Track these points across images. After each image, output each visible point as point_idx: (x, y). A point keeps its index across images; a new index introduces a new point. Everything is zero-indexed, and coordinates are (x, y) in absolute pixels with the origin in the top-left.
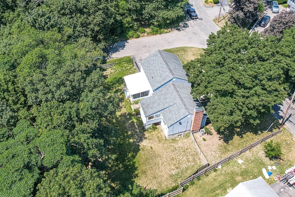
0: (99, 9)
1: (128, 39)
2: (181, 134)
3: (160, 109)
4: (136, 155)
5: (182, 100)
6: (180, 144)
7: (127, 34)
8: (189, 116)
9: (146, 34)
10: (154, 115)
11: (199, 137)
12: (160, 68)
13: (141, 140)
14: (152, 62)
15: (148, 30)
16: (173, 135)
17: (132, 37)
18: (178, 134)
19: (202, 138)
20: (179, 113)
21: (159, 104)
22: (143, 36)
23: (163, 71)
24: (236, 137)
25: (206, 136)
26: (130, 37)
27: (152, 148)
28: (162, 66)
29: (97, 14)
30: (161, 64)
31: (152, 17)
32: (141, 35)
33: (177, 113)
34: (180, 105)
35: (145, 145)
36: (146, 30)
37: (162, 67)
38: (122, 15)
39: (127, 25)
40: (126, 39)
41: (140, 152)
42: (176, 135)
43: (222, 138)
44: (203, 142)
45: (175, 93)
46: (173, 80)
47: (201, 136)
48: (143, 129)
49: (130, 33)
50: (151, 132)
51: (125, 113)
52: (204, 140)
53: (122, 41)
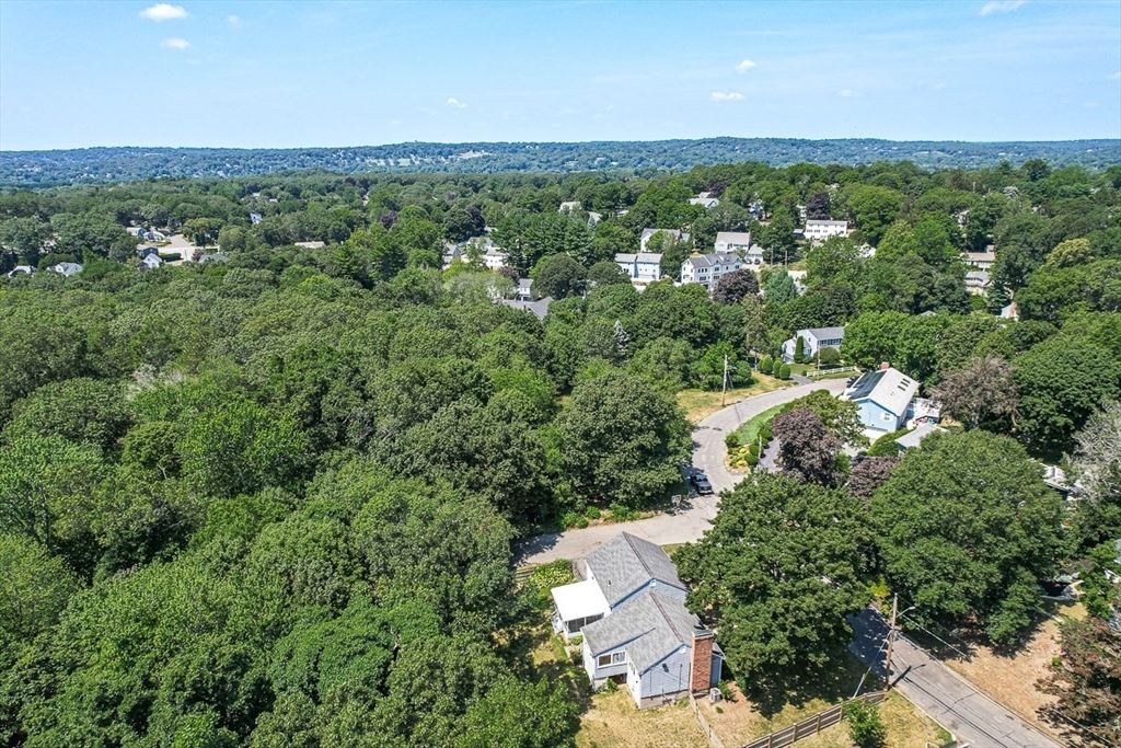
0: (506, 456)
1: (564, 530)
2: (669, 697)
3: (624, 641)
5: (668, 621)
6: (667, 719)
7: (562, 518)
8: (683, 650)
9: (601, 520)
10: (611, 653)
11: (708, 705)
12: (626, 565)
13: (583, 710)
14: (610, 555)
15: (605, 513)
16: (652, 698)
17: (571, 525)
18: (662, 698)
19: (714, 707)
20: (662, 644)
21: (621, 632)
22: (596, 524)
23: (631, 570)
24: (788, 706)
25: (722, 704)
26: (568, 526)
27: (606, 725)
28: (630, 559)
29: (500, 465)
30: (628, 556)
31: (614, 483)
32: (591, 522)
33: (658, 645)
34: (665, 629)
35: (591, 719)
36: (602, 512)
37: (629, 563)
38: (553, 476)
39: (561, 499)
40: (560, 530)
41: (580, 732)
42: (658, 699)
43: (757, 708)
44: (718, 715)
45: (655, 610)
46: (651, 585)
47: (712, 704)
48: (587, 690)
49: (569, 517)
50: (605, 696)
51: (552, 661)
52: (720, 711)
53: (550, 533)
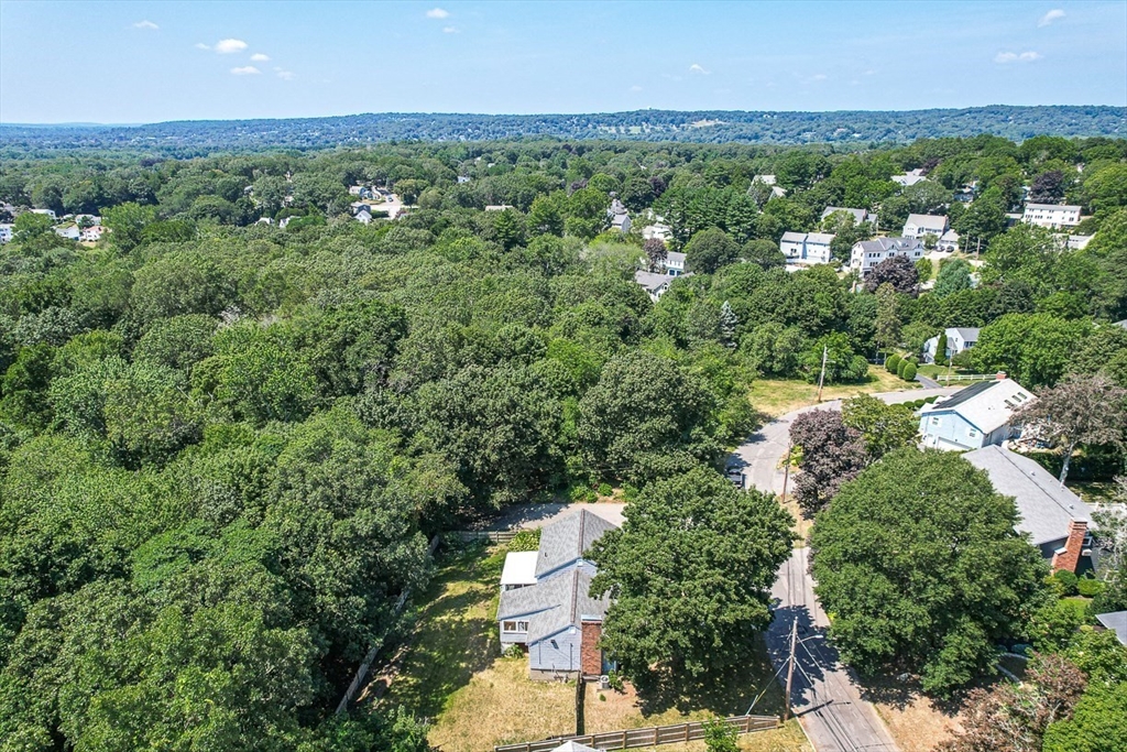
1: (572, 502)
2: (561, 674)
3: (529, 611)
4: (457, 689)
5: (573, 600)
6: (550, 694)
7: (573, 490)
8: (573, 631)
9: (611, 498)
10: (517, 620)
11: (595, 690)
12: (567, 540)
13: (481, 669)
15: (618, 492)
16: (543, 671)
17: (580, 498)
18: (555, 674)
19: (599, 694)
20: (557, 620)
21: (532, 602)
22: (605, 501)
23: (568, 545)
24: (673, 711)
25: (607, 693)
26: (577, 498)
27: (492, 686)
28: (572, 537)
30: (573, 533)
32: (601, 498)
33: (554, 620)
34: (566, 607)
35: (483, 678)
36: (614, 490)
37: (570, 539)
39: (572, 471)
40: (568, 501)
41: (466, 686)
42: (549, 673)
43: (641, 704)
44: (599, 702)
45: (570, 588)
46: (576, 564)
47: (598, 690)
48: (497, 652)
49: (579, 490)
50: (508, 660)
51: (482, 619)
52: (603, 698)
53: (558, 503)
